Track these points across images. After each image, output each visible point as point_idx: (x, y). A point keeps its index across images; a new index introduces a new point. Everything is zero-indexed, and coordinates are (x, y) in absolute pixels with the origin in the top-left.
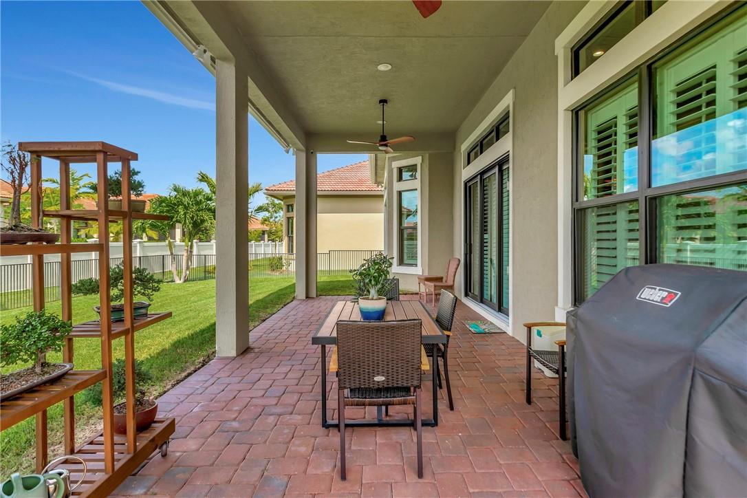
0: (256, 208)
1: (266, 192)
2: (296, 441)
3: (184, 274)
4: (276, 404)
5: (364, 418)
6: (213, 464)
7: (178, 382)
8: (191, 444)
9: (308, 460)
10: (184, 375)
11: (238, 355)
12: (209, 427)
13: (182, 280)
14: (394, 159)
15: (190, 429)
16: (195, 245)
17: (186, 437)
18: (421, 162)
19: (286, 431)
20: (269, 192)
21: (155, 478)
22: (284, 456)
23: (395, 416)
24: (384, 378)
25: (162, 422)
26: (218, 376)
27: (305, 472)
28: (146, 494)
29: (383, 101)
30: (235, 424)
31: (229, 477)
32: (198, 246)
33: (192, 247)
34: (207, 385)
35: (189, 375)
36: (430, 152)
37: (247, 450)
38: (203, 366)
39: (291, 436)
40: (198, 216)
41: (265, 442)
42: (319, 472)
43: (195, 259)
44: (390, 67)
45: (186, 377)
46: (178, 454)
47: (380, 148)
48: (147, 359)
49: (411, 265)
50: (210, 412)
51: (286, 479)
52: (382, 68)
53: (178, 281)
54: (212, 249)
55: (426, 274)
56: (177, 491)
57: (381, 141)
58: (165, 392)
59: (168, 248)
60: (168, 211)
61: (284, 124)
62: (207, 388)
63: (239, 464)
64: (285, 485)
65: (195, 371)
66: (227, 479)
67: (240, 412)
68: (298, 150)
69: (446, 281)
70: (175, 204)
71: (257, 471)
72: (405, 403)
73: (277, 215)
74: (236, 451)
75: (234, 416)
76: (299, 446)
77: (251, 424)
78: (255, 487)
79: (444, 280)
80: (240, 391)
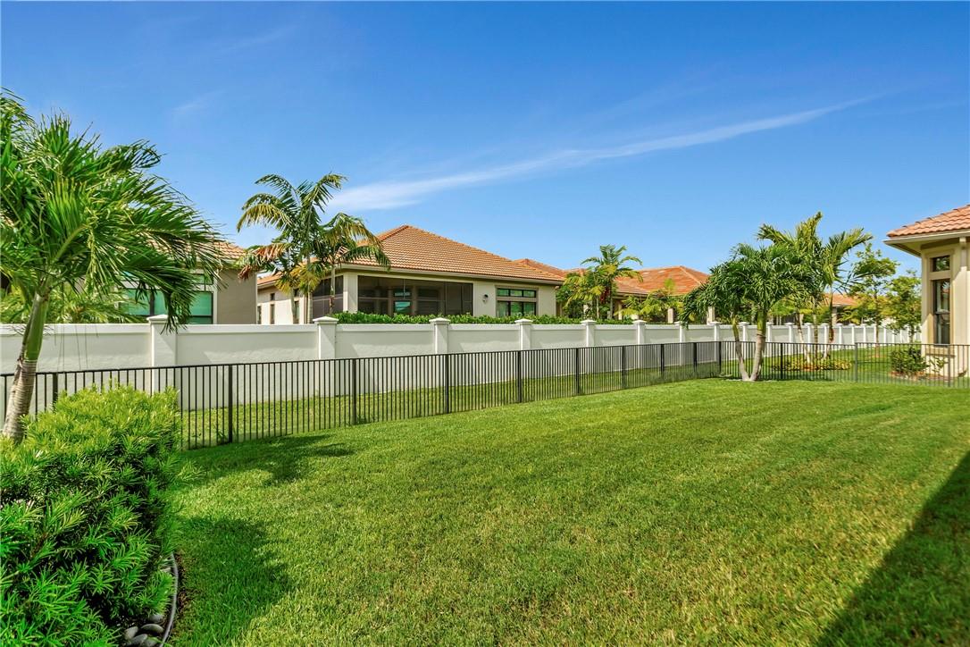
1: (889, 239)
3: (755, 370)
13: (752, 379)
16: (768, 328)
20: (895, 239)
32: (772, 330)
33: (764, 330)
40: (780, 286)
43: (769, 347)
53: (746, 379)
54: (787, 334)
59: (732, 332)
60: (737, 282)
70: (746, 272)
73: (880, 280)
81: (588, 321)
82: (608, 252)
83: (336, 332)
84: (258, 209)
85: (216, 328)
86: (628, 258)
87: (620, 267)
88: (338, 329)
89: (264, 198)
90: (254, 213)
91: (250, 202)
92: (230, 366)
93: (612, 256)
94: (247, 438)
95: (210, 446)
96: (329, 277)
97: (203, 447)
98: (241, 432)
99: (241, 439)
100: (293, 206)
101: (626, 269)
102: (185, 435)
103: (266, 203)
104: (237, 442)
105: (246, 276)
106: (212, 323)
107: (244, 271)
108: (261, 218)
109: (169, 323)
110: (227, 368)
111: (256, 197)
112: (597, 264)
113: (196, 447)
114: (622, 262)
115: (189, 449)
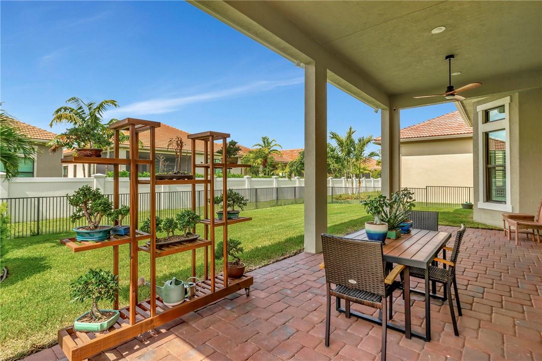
0: (369, 154)
2: (315, 313)
4: (319, 288)
5: (372, 315)
6: (265, 308)
7: (277, 261)
8: (262, 295)
9: (315, 326)
10: (282, 257)
11: (317, 253)
12: (276, 289)
14: (479, 103)
15: (267, 287)
17: (262, 290)
18: (509, 102)
19: (313, 305)
20: (376, 141)
21: (238, 305)
22: (302, 318)
23: (397, 322)
24: (356, 283)
25: (246, 277)
26: (298, 263)
27: (308, 332)
28: (230, 310)
29: (450, 57)
30: (289, 292)
31: (268, 318)
32: (332, 181)
34: (289, 266)
35: (285, 258)
36: (520, 90)
37: (286, 307)
38: (294, 255)
39: (314, 309)
41: (298, 307)
42: (316, 335)
44: (444, 28)
45: (283, 259)
46: (254, 297)
47: (447, 98)
48: (270, 245)
49: (500, 202)
50: (282, 281)
51: (295, 330)
52: (436, 31)
54: (342, 183)
55: (517, 212)
56: (243, 314)
57: (447, 92)
58: (268, 265)
61: (364, 93)
62: (288, 268)
63: (277, 313)
64: (291, 334)
65: (289, 257)
66: (266, 318)
67: (296, 286)
68: (383, 109)
69: (537, 221)
71: (283, 321)
72: (373, 306)
74: (281, 306)
75: (291, 287)
76: (315, 316)
77: (297, 294)
78: (277, 328)
79: (535, 219)
80: (304, 274)
81: (248, 176)
82: (266, 141)
83: (105, 182)
84: (62, 116)
85: (35, 179)
86: (276, 145)
87: (272, 149)
88: (106, 180)
89: (66, 109)
90: (60, 118)
91: (57, 111)
92: (39, 198)
93: (268, 143)
94: (48, 233)
95: (26, 237)
96: (106, 151)
97: (23, 237)
98: (44, 230)
99: (44, 233)
100: (84, 114)
101: (275, 150)
102: (13, 232)
103: (67, 112)
104: (42, 235)
105: (54, 150)
106: (33, 177)
107: (53, 148)
108: (64, 121)
109: (7, 177)
110: (36, 199)
111: (61, 108)
112: (261, 147)
113: (19, 237)
114: (273, 146)
115: (15, 238)
